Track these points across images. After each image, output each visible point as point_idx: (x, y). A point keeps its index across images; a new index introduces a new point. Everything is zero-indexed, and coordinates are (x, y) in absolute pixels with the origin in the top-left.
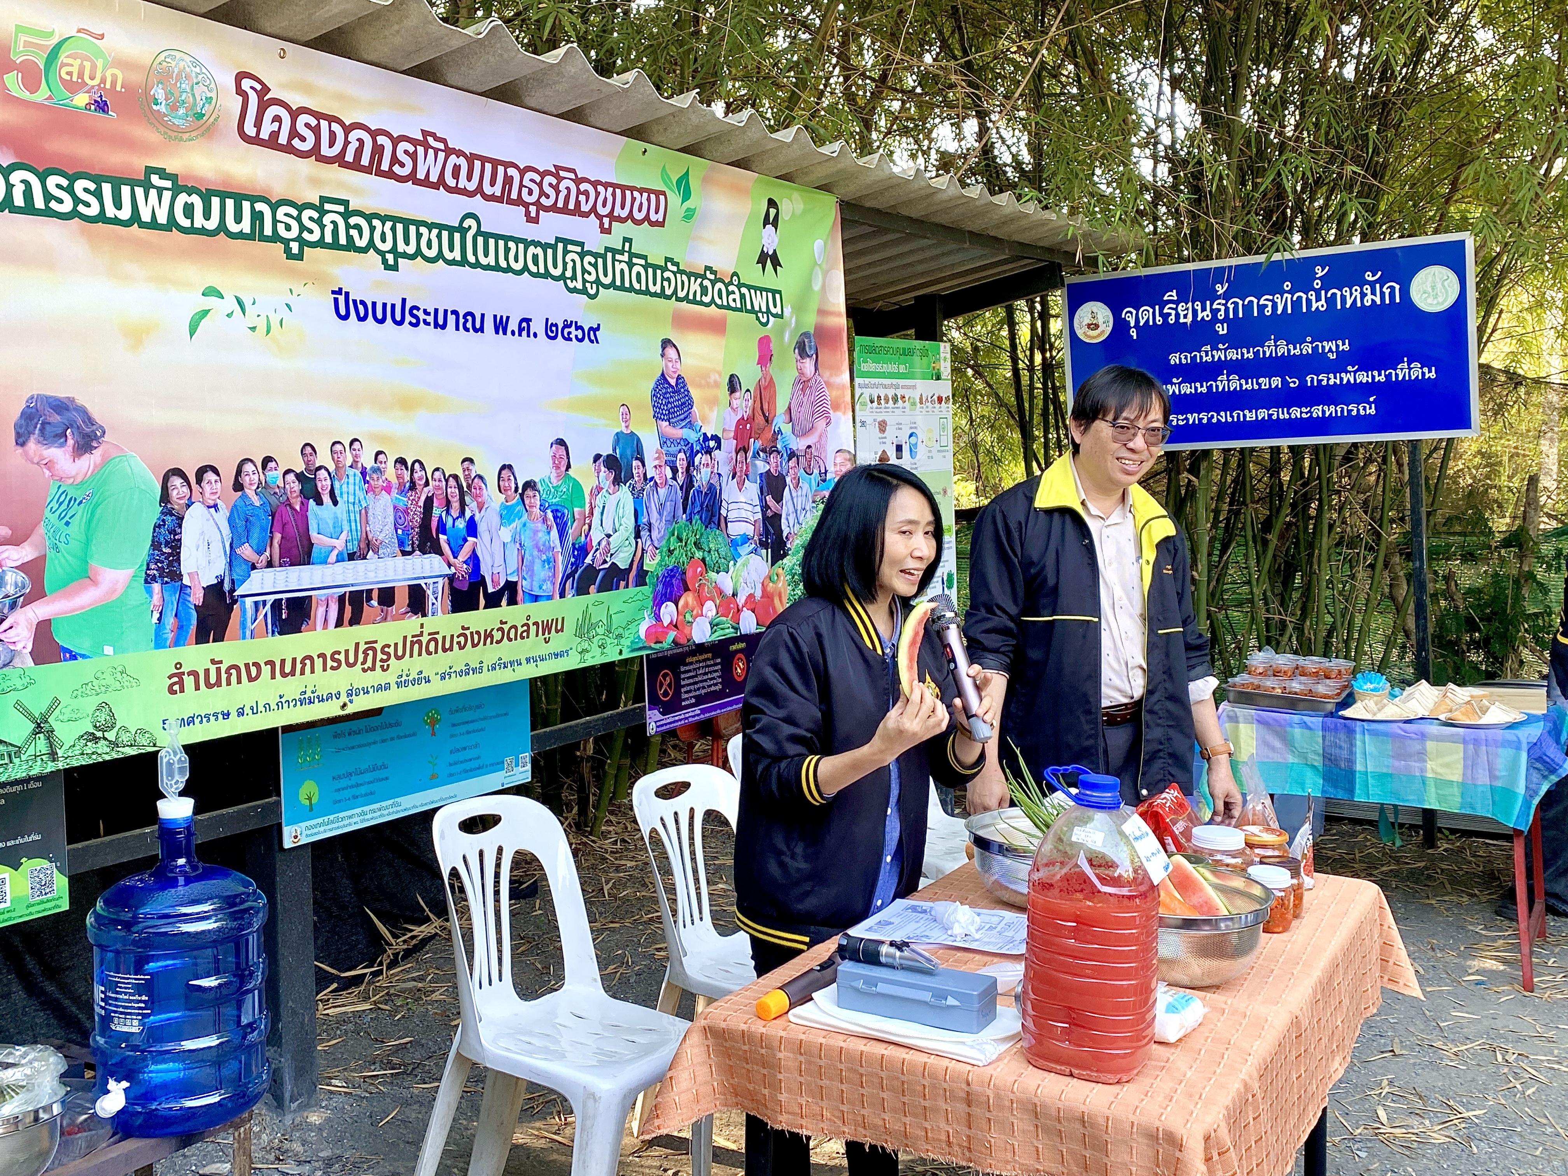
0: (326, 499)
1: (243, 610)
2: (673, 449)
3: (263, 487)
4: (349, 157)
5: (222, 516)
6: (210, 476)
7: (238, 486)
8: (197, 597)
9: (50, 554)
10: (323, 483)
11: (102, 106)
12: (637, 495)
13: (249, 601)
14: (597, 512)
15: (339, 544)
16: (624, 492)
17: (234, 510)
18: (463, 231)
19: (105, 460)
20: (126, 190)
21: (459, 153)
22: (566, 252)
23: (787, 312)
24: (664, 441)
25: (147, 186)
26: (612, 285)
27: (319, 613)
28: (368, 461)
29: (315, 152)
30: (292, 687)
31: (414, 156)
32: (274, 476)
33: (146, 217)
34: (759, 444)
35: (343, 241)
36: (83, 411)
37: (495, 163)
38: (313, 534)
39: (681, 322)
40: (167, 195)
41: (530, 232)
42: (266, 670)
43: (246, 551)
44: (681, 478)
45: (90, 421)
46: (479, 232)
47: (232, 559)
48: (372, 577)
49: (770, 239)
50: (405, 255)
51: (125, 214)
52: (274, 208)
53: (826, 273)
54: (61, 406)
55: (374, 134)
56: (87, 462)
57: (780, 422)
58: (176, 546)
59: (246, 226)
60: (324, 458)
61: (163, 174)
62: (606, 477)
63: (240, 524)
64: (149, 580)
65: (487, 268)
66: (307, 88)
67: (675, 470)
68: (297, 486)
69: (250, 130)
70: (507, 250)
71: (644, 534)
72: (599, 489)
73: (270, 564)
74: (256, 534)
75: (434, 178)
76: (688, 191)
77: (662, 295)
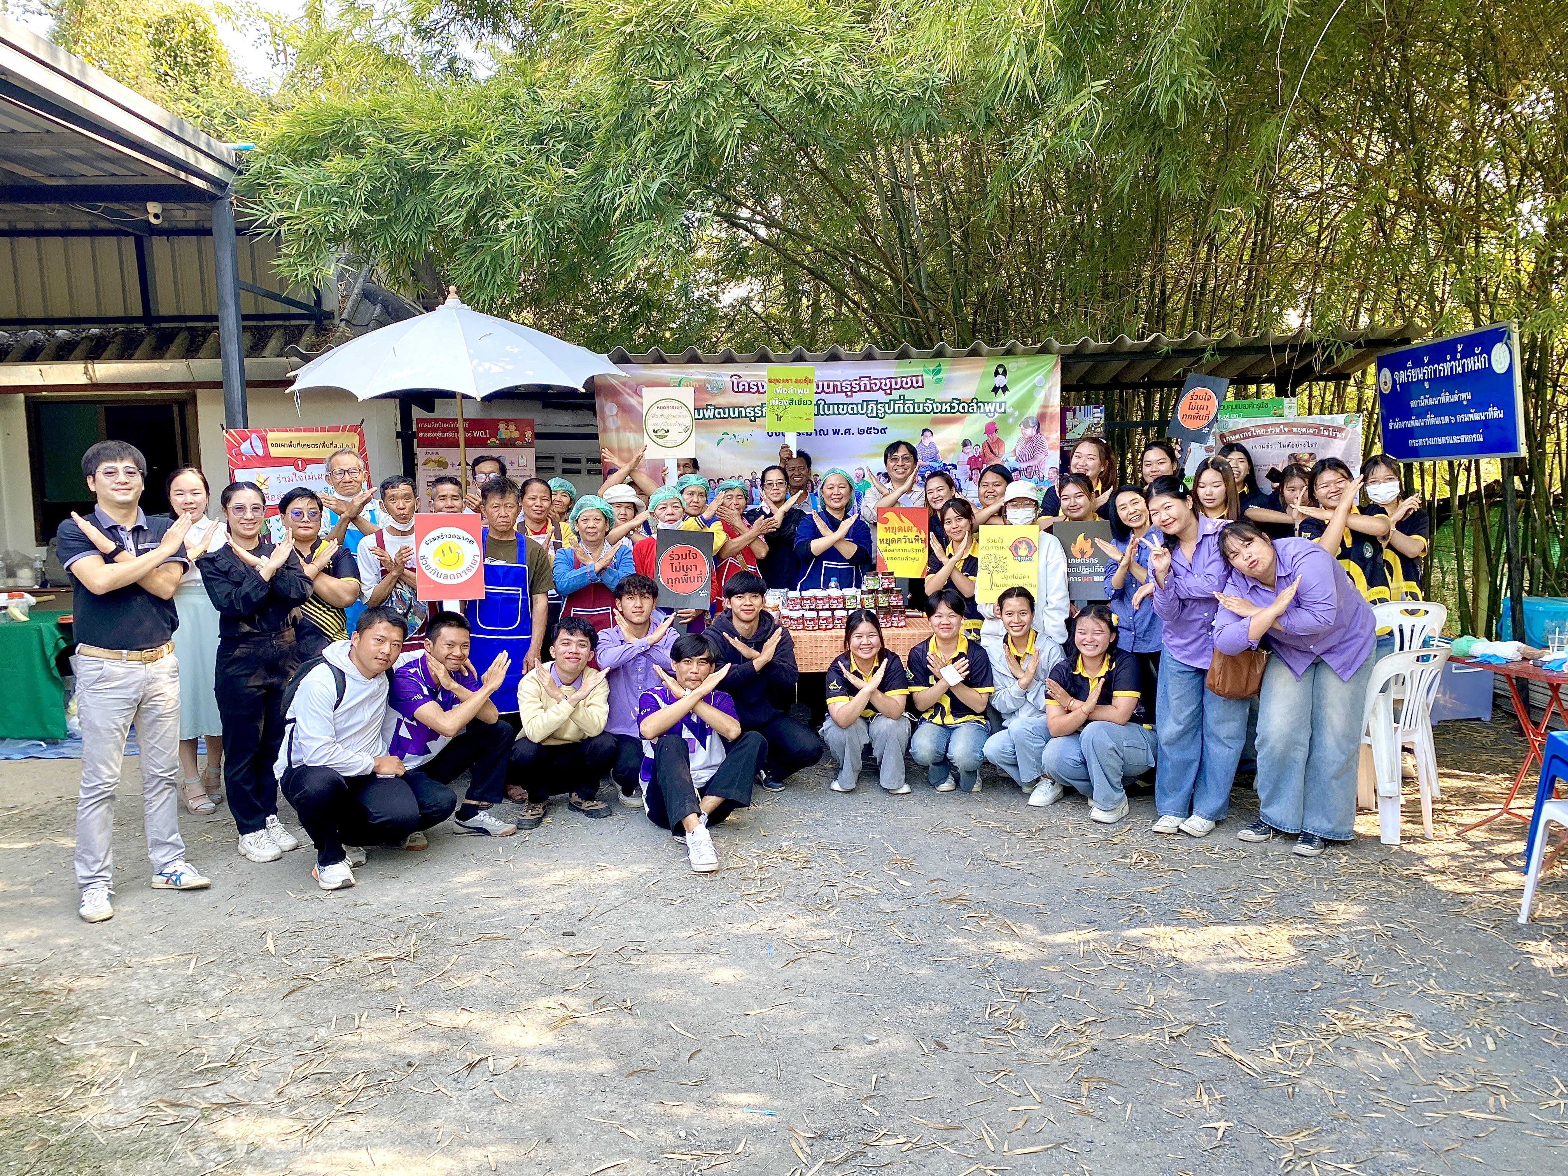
22: (868, 404)
23: (1009, 410)
25: (707, 409)
26: (893, 412)
33: (707, 417)
37: (829, 381)
39: (937, 421)
40: (713, 410)
41: (849, 400)
49: (1000, 381)
52: (745, 409)
57: (1007, 456)
59: (737, 415)
61: (711, 405)
69: (736, 390)
70: (838, 408)
76: (939, 371)
77: (924, 412)
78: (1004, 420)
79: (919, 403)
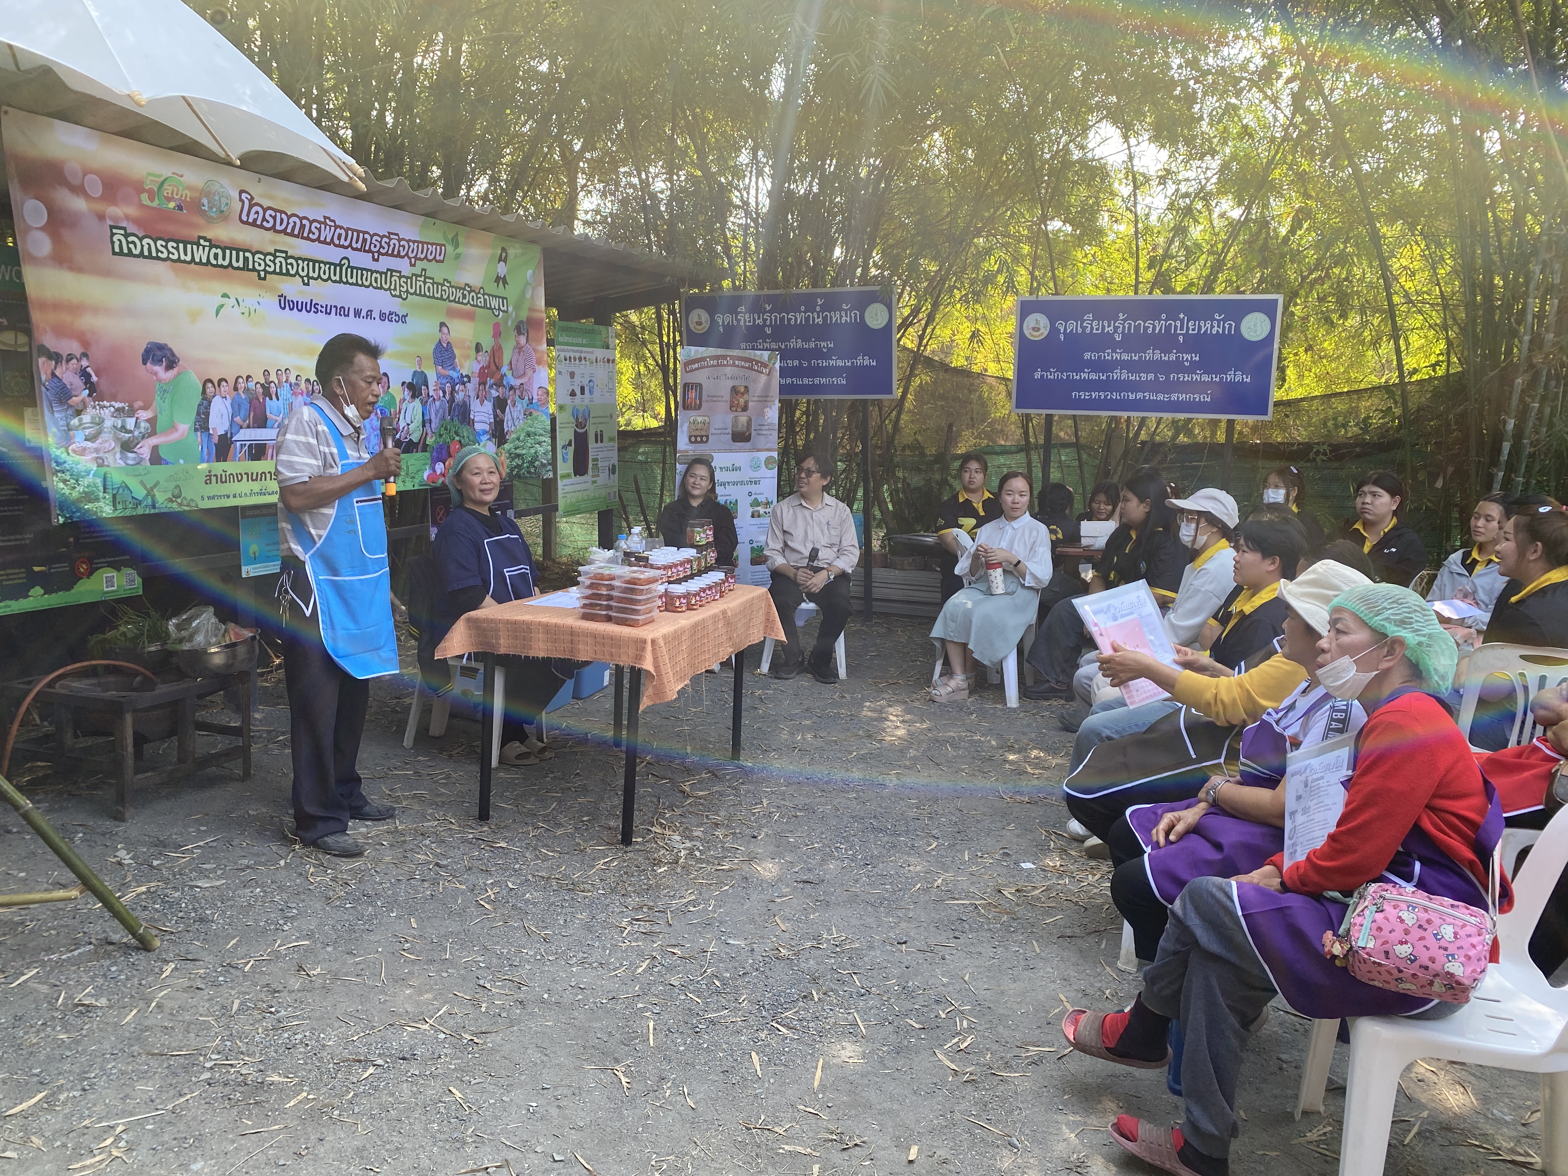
0: (274, 397)
1: (235, 447)
2: (444, 381)
3: (247, 390)
4: (289, 230)
5: (228, 402)
6: (224, 383)
7: (236, 389)
8: (216, 440)
10: (273, 390)
11: (180, 208)
12: (424, 404)
14: (403, 412)
15: (279, 419)
16: (417, 403)
17: (233, 400)
18: (341, 266)
19: (179, 374)
20: (189, 246)
21: (341, 228)
22: (391, 276)
23: (510, 309)
24: (439, 376)
25: (198, 244)
26: (415, 293)
27: (269, 452)
28: (293, 380)
29: (273, 228)
30: (256, 486)
31: (319, 230)
32: (251, 385)
33: (197, 260)
34: (492, 381)
35: (284, 271)
36: (171, 350)
37: (359, 232)
38: (268, 413)
39: (451, 313)
40: (207, 249)
41: (374, 266)
42: (245, 477)
43: (238, 420)
44: (448, 397)
45: (173, 355)
46: (349, 266)
47: (232, 422)
49: (502, 269)
50: (313, 278)
51: (189, 258)
52: (253, 255)
53: (534, 289)
54: (162, 347)
55: (301, 219)
56: (171, 374)
57: (505, 369)
58: (207, 415)
59: (241, 264)
60: (273, 377)
61: (206, 239)
62: (407, 394)
63: (236, 406)
64: (196, 430)
65: (352, 284)
66: (271, 198)
67: (444, 392)
68: (261, 390)
69: (244, 218)
70: (362, 275)
71: (427, 425)
72: (404, 400)
73: (248, 427)
74: (243, 412)
75: (328, 240)
76: (458, 244)
77: (441, 298)
79: (438, 284)
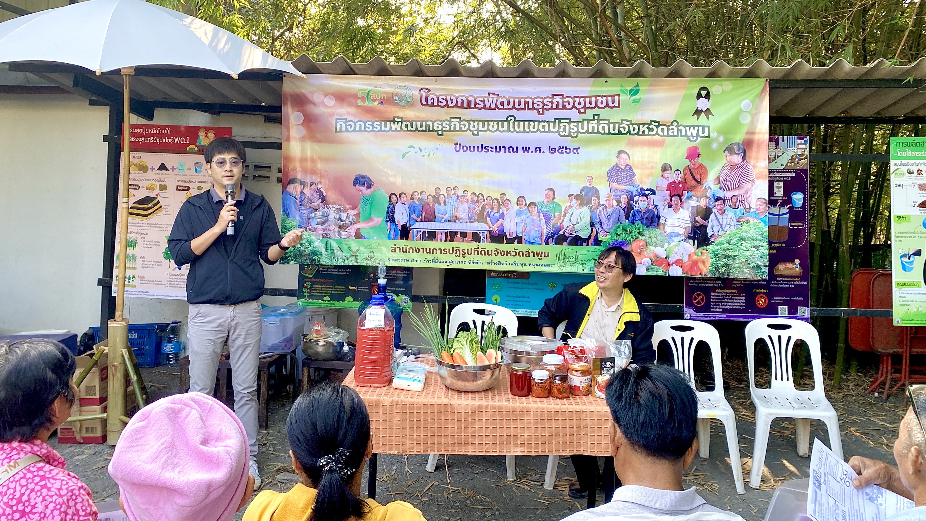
0: (442, 204)
1: (413, 233)
2: (618, 193)
4: (459, 105)
5: (407, 206)
6: (403, 195)
7: (412, 198)
8: (400, 228)
9: (361, 212)
10: (442, 199)
11: (381, 104)
12: (593, 210)
13: (415, 230)
14: (568, 215)
15: (446, 217)
16: (585, 209)
17: (410, 205)
18: (508, 121)
19: (374, 190)
20: (388, 123)
21: (502, 98)
22: (560, 123)
23: (713, 135)
24: (613, 190)
25: (394, 121)
26: (587, 132)
27: (439, 236)
28: (460, 193)
29: (447, 105)
30: (430, 257)
31: (484, 101)
32: (425, 196)
33: (394, 129)
34: (691, 193)
35: (458, 129)
36: (369, 178)
37: (519, 98)
38: (436, 214)
40: (400, 123)
41: (541, 118)
42: (421, 250)
43: (414, 216)
44: (623, 205)
45: (371, 181)
46: (515, 120)
47: (410, 218)
48: (457, 228)
50: (483, 131)
51: (388, 129)
52: (433, 122)
53: (754, 116)
54: (363, 177)
55: (467, 97)
56: (370, 191)
57: (709, 184)
58: (393, 213)
59: (424, 128)
60: (443, 192)
61: (398, 118)
62: (575, 203)
63: (412, 209)
64: (387, 221)
65: (519, 132)
69: (425, 103)
70: (529, 125)
71: (598, 226)
72: (571, 207)
73: (421, 221)
74: (417, 212)
75: (493, 106)
76: (637, 92)
77: (620, 133)
78: (708, 145)
79: (614, 124)
